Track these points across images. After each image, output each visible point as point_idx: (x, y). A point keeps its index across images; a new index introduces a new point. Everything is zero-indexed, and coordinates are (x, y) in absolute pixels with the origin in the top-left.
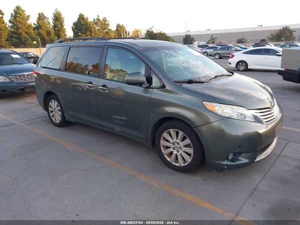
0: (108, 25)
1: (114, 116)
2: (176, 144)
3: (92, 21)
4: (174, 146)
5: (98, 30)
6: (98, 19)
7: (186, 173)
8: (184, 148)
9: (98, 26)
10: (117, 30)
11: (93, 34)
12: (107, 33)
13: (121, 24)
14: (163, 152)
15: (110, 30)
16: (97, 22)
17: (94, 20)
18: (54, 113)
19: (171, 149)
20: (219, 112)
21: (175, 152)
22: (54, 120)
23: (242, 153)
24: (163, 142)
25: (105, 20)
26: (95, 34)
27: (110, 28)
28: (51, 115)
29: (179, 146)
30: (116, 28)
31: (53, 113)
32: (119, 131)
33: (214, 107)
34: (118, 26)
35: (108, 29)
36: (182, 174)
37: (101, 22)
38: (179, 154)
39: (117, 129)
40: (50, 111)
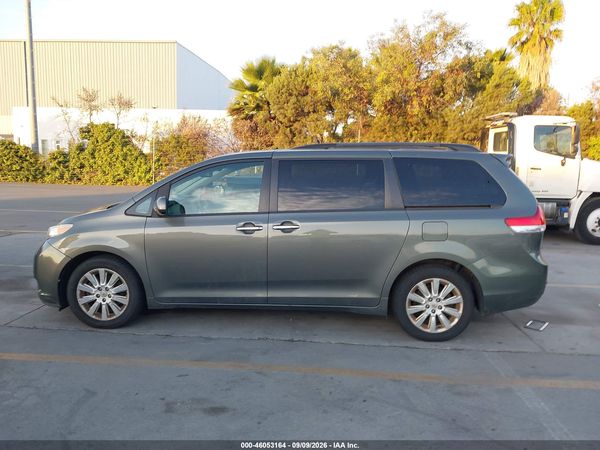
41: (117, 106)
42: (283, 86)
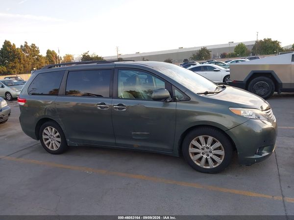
0: (38, 51)
1: (133, 133)
2: (205, 149)
3: (20, 47)
4: (203, 151)
5: (27, 57)
6: (26, 46)
7: (218, 173)
8: (214, 151)
9: (26, 53)
10: (48, 56)
11: (22, 61)
12: (37, 59)
13: (51, 50)
14: (192, 158)
15: (40, 56)
16: (25, 48)
17: (22, 46)
18: (50, 140)
19: (201, 154)
20: (245, 115)
21: (205, 156)
22: (50, 148)
23: (264, 147)
24: (191, 150)
25: (33, 46)
26: (24, 61)
27: (40, 54)
28: (46, 143)
29: (209, 150)
30: (46, 55)
31: (48, 141)
32: (139, 146)
33: (240, 111)
34: (48, 52)
35: (39, 56)
36: (214, 175)
37: (30, 48)
38: (209, 157)
39: (137, 144)
40: (44, 139)
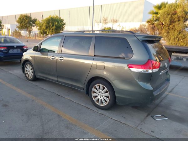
41: (113, 22)
42: (166, 12)
